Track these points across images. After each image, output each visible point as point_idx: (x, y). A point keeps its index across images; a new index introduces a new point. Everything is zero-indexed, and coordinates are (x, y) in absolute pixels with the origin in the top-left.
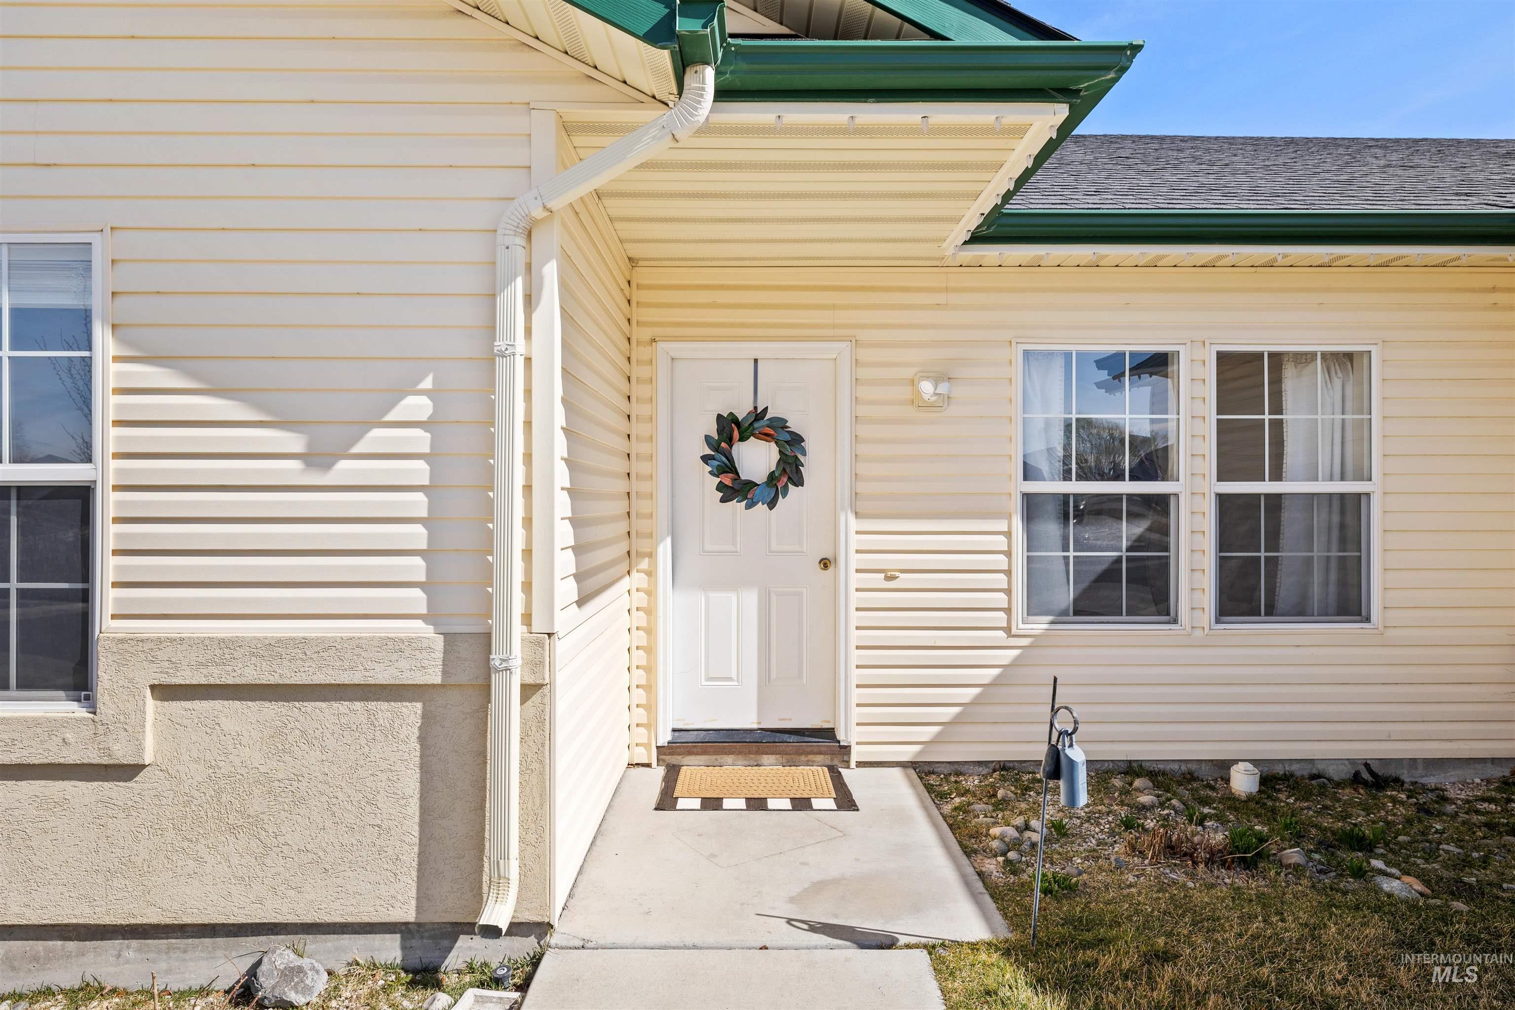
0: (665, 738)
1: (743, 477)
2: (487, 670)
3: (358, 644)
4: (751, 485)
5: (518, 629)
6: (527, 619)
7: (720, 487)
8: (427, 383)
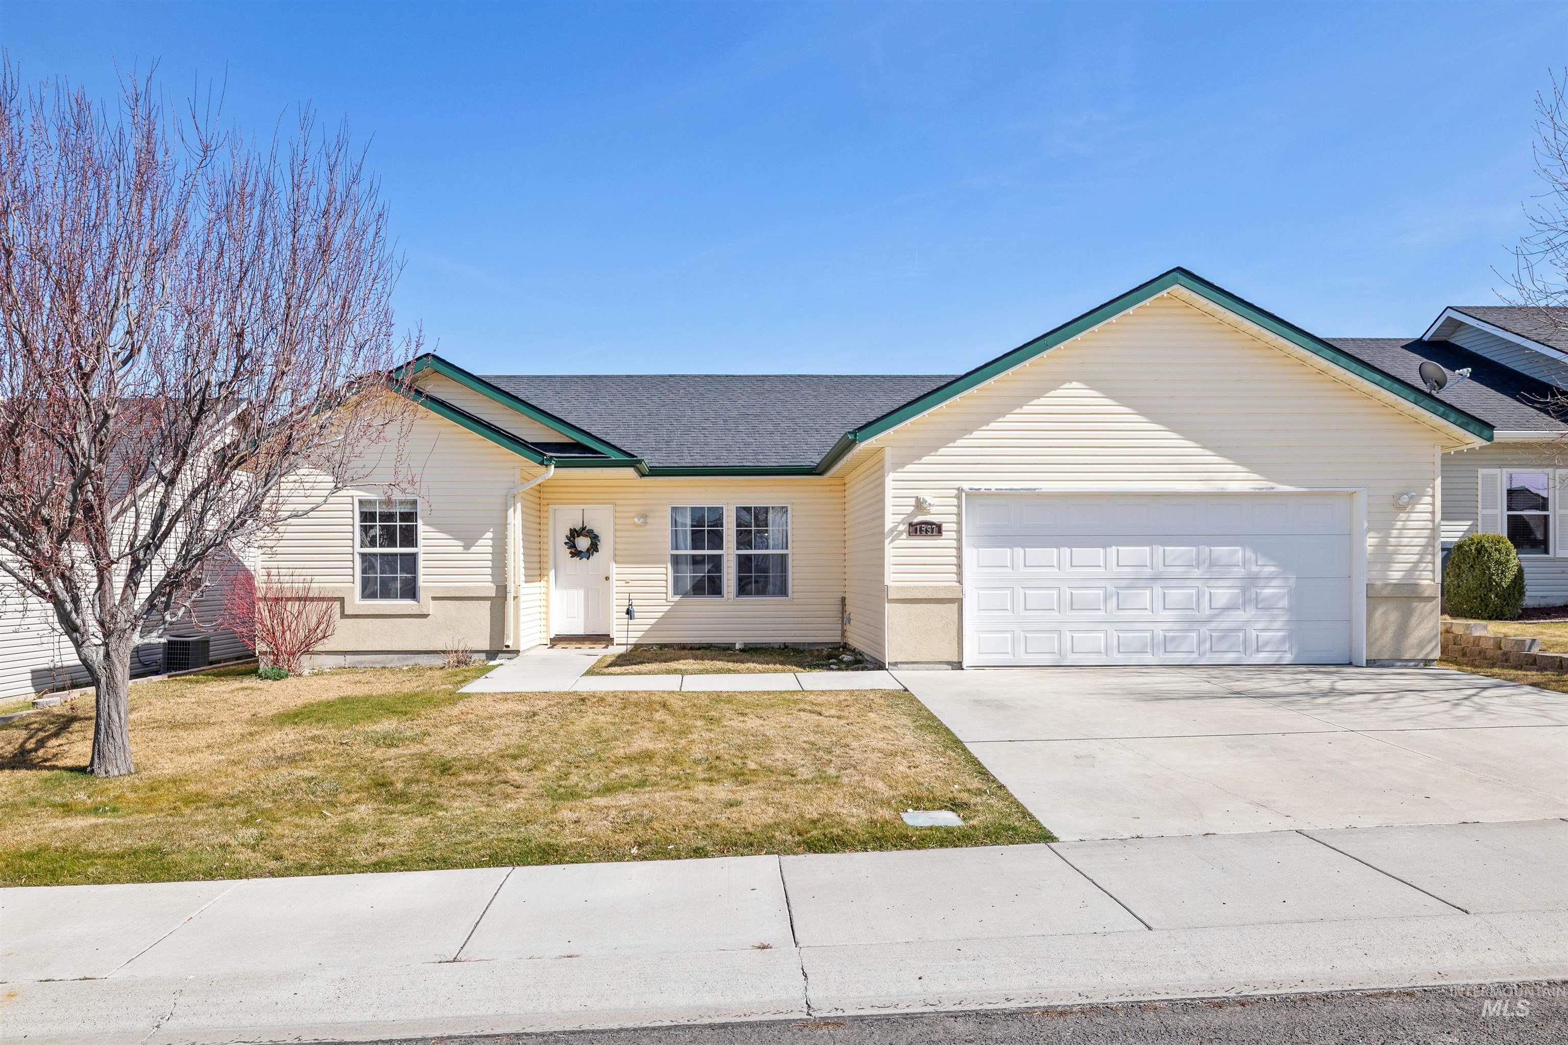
0: (552, 636)
1: (579, 549)
2: (506, 592)
3: (477, 587)
4: (581, 552)
5: (513, 584)
6: (514, 582)
7: (571, 553)
8: (491, 530)
